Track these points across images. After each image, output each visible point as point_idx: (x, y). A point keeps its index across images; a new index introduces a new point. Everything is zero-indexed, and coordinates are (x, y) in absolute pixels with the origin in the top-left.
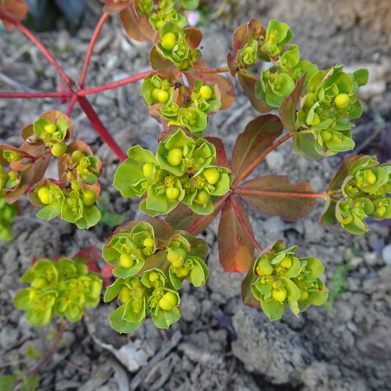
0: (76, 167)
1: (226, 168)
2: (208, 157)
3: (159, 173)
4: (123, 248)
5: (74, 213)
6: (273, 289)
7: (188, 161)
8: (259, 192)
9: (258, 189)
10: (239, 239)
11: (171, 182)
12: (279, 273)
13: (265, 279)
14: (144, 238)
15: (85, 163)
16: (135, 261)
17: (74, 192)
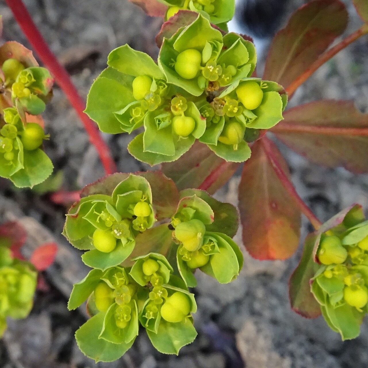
0: (9, 86)
1: (273, 82)
2: (242, 64)
3: (161, 91)
4: (100, 219)
5: (8, 161)
6: (346, 286)
7: (211, 70)
8: (308, 129)
9: (305, 123)
10: (274, 205)
11: (182, 107)
12: (356, 259)
13: (332, 270)
14: (135, 203)
15: (25, 78)
16: (118, 241)
17: (8, 127)
